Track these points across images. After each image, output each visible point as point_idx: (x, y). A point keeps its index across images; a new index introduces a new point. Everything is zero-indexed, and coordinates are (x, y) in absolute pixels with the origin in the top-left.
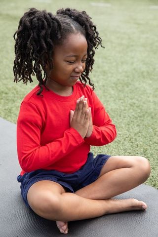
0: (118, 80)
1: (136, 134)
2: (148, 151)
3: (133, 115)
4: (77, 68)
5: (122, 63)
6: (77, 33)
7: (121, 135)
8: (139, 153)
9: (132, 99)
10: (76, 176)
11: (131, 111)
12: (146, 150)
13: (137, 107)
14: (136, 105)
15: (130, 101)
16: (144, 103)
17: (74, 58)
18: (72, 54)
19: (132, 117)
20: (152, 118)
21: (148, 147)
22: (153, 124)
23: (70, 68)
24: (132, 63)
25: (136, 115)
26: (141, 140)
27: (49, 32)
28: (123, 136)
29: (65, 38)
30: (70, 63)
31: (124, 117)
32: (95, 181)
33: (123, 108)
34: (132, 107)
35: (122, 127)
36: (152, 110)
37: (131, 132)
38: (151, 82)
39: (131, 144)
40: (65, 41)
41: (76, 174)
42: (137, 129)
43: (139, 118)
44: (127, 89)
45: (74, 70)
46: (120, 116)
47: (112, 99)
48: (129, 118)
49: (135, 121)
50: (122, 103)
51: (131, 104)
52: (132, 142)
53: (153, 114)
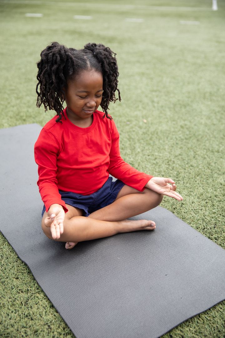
0: (179, 100)
1: (176, 156)
2: (181, 175)
3: (180, 137)
4: (88, 102)
5: (189, 83)
6: (91, 70)
7: (161, 158)
8: (171, 175)
9: (184, 120)
10: (91, 198)
11: (180, 132)
12: (179, 174)
13: (187, 128)
14: (187, 126)
15: (182, 123)
16: (195, 125)
17: (85, 94)
18: (82, 89)
19: (179, 139)
20: (198, 140)
21: (182, 170)
22: (196, 147)
23: (81, 102)
24: (199, 84)
25: (182, 138)
26: (179, 162)
27: (62, 67)
28: (162, 158)
29: (78, 74)
30: (82, 98)
31: (171, 139)
32: (111, 203)
33: (172, 130)
34: (182, 129)
35: (165, 149)
36: (200, 133)
37: (172, 154)
38: (209, 103)
39: (167, 166)
40: (77, 77)
41: (92, 196)
42: (178, 152)
43: (185, 140)
44: (183, 110)
45: (86, 104)
46: (167, 138)
47: (166, 120)
48: (175, 140)
49: (180, 143)
50: (174, 124)
51: (183, 125)
52: (169, 165)
53: (200, 137)
